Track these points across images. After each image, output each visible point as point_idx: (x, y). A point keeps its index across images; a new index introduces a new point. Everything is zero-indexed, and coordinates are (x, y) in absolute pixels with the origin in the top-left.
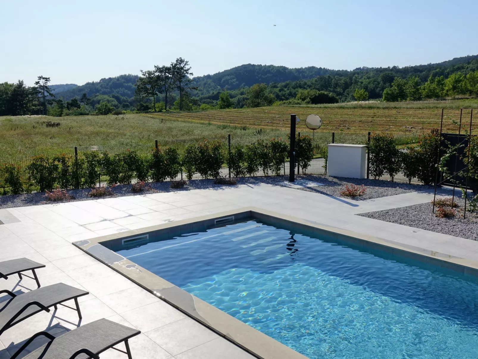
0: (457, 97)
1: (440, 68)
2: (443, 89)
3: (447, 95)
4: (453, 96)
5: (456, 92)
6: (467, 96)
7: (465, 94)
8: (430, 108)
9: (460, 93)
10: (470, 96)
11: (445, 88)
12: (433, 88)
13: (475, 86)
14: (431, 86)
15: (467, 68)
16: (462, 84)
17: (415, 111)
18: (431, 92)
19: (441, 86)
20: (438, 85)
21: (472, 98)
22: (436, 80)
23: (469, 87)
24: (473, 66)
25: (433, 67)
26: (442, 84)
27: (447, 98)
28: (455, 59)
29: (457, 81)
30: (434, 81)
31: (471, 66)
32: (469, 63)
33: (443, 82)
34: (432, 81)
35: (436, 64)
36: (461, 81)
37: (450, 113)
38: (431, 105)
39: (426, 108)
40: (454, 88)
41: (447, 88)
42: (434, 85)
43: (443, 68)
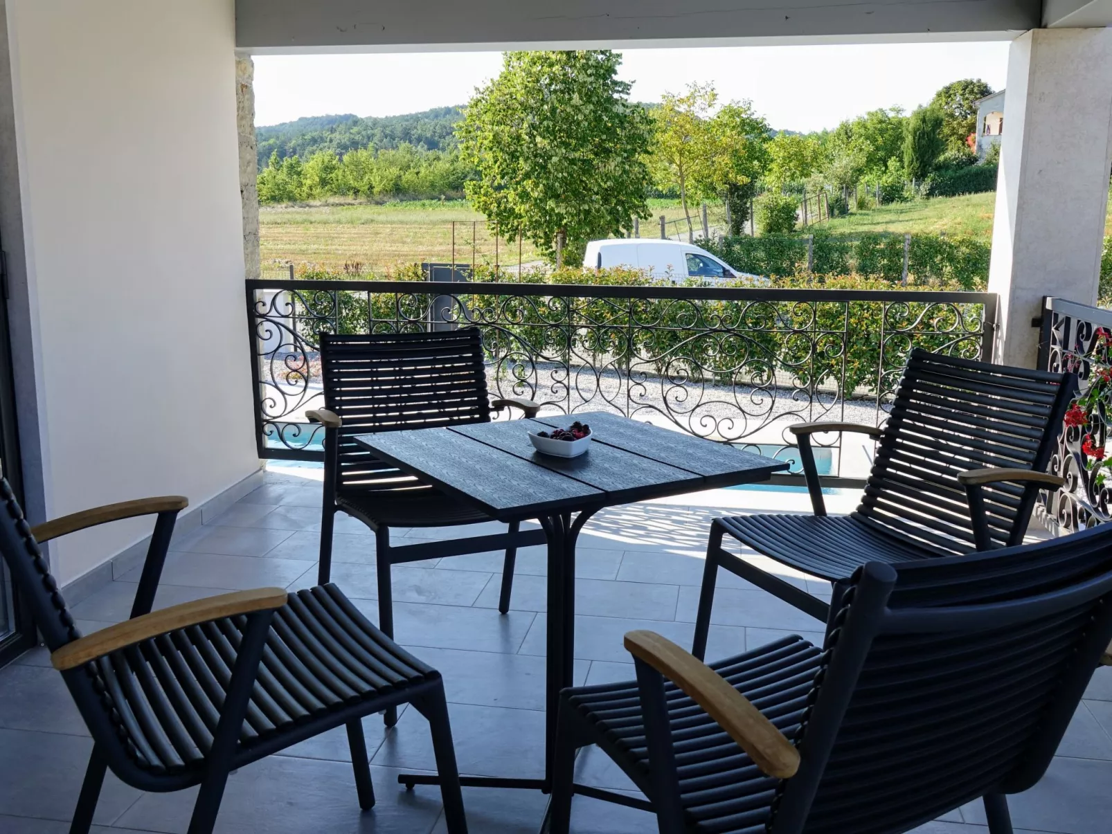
0: (332, 200)
1: (278, 138)
2: (300, 185)
3: (310, 196)
4: (323, 200)
5: (327, 191)
6: (350, 199)
7: (344, 194)
8: (297, 223)
9: (335, 193)
10: (355, 199)
11: (304, 182)
12: (281, 181)
13: (361, 179)
14: (278, 177)
15: (331, 141)
16: (337, 176)
17: (269, 228)
18: (279, 189)
19: (295, 176)
20: (290, 174)
21: (360, 204)
22: (285, 163)
23: (352, 182)
24: (342, 137)
25: (261, 135)
26: (299, 174)
27: (312, 202)
28: (301, 119)
29: (329, 169)
30: (281, 166)
31: (338, 137)
32: (332, 131)
33: (299, 169)
34: (278, 165)
35: (265, 127)
36: (333, 168)
37: (342, 233)
38: (299, 218)
39: (289, 222)
40: (324, 183)
41: (308, 182)
42: (282, 176)
43: (282, 138)
